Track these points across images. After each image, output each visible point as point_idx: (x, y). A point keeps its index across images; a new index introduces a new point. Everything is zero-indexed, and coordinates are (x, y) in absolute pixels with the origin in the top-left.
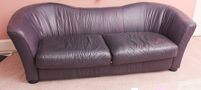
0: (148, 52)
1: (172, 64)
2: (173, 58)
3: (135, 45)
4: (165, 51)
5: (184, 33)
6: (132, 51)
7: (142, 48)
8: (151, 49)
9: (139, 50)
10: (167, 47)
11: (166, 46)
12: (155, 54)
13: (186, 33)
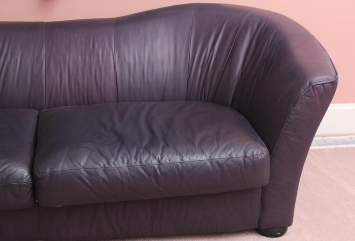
0: (156, 166)
1: (262, 210)
2: (262, 187)
3: (119, 144)
4: (218, 168)
5: (291, 105)
6: (103, 162)
7: (137, 153)
8: (172, 159)
9: (126, 161)
10: (229, 153)
11: (225, 150)
12: (181, 174)
13: (298, 107)
